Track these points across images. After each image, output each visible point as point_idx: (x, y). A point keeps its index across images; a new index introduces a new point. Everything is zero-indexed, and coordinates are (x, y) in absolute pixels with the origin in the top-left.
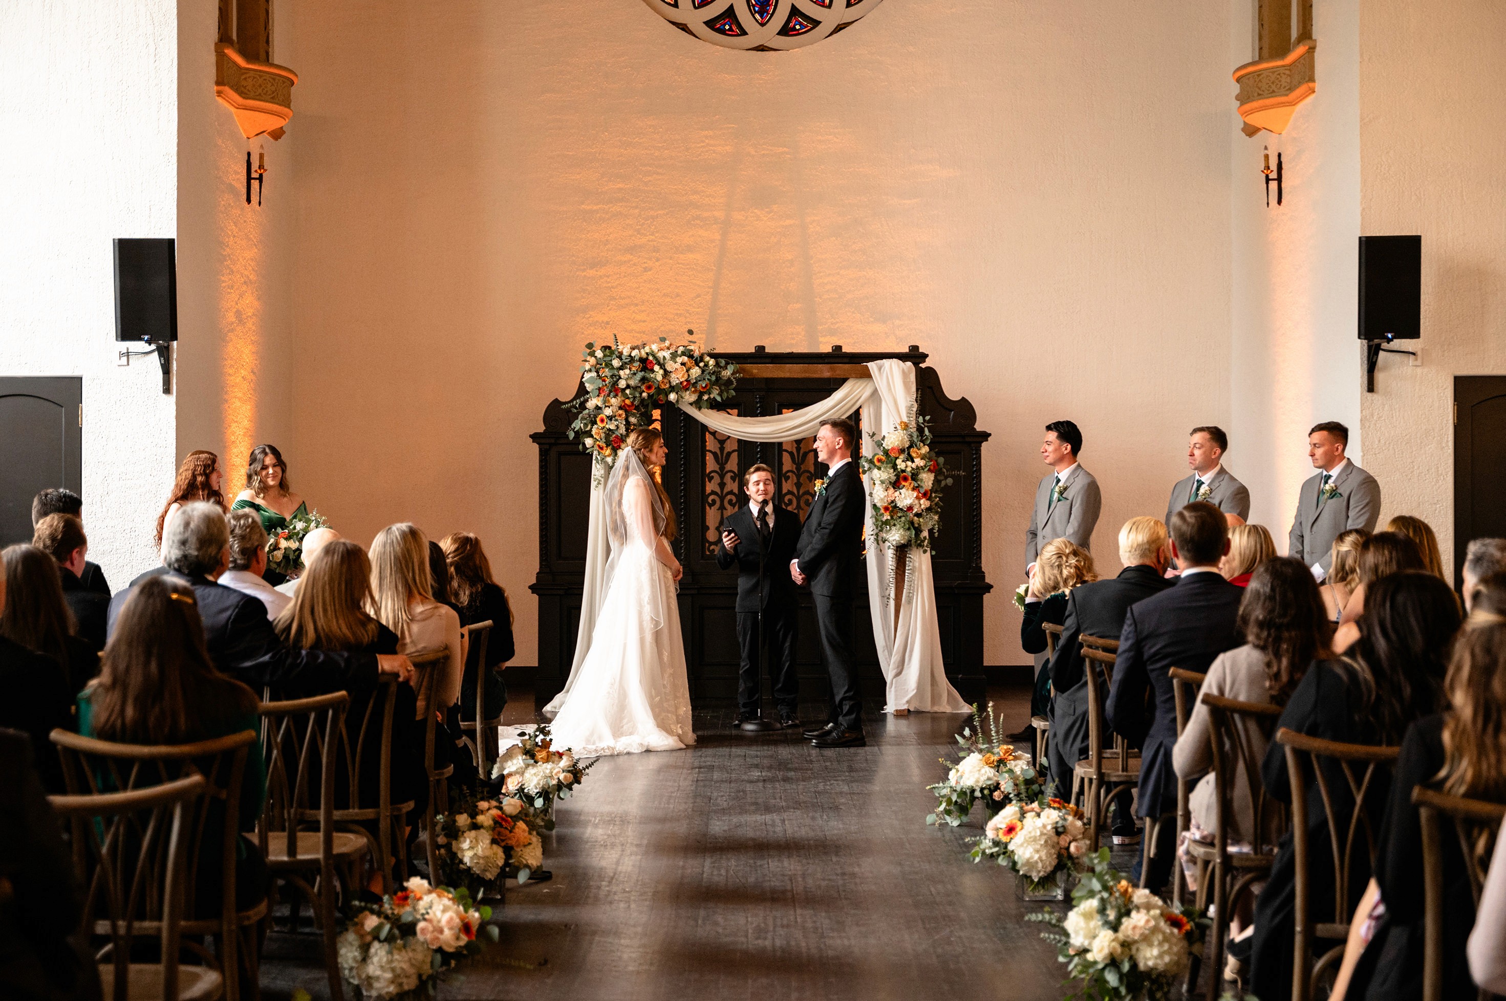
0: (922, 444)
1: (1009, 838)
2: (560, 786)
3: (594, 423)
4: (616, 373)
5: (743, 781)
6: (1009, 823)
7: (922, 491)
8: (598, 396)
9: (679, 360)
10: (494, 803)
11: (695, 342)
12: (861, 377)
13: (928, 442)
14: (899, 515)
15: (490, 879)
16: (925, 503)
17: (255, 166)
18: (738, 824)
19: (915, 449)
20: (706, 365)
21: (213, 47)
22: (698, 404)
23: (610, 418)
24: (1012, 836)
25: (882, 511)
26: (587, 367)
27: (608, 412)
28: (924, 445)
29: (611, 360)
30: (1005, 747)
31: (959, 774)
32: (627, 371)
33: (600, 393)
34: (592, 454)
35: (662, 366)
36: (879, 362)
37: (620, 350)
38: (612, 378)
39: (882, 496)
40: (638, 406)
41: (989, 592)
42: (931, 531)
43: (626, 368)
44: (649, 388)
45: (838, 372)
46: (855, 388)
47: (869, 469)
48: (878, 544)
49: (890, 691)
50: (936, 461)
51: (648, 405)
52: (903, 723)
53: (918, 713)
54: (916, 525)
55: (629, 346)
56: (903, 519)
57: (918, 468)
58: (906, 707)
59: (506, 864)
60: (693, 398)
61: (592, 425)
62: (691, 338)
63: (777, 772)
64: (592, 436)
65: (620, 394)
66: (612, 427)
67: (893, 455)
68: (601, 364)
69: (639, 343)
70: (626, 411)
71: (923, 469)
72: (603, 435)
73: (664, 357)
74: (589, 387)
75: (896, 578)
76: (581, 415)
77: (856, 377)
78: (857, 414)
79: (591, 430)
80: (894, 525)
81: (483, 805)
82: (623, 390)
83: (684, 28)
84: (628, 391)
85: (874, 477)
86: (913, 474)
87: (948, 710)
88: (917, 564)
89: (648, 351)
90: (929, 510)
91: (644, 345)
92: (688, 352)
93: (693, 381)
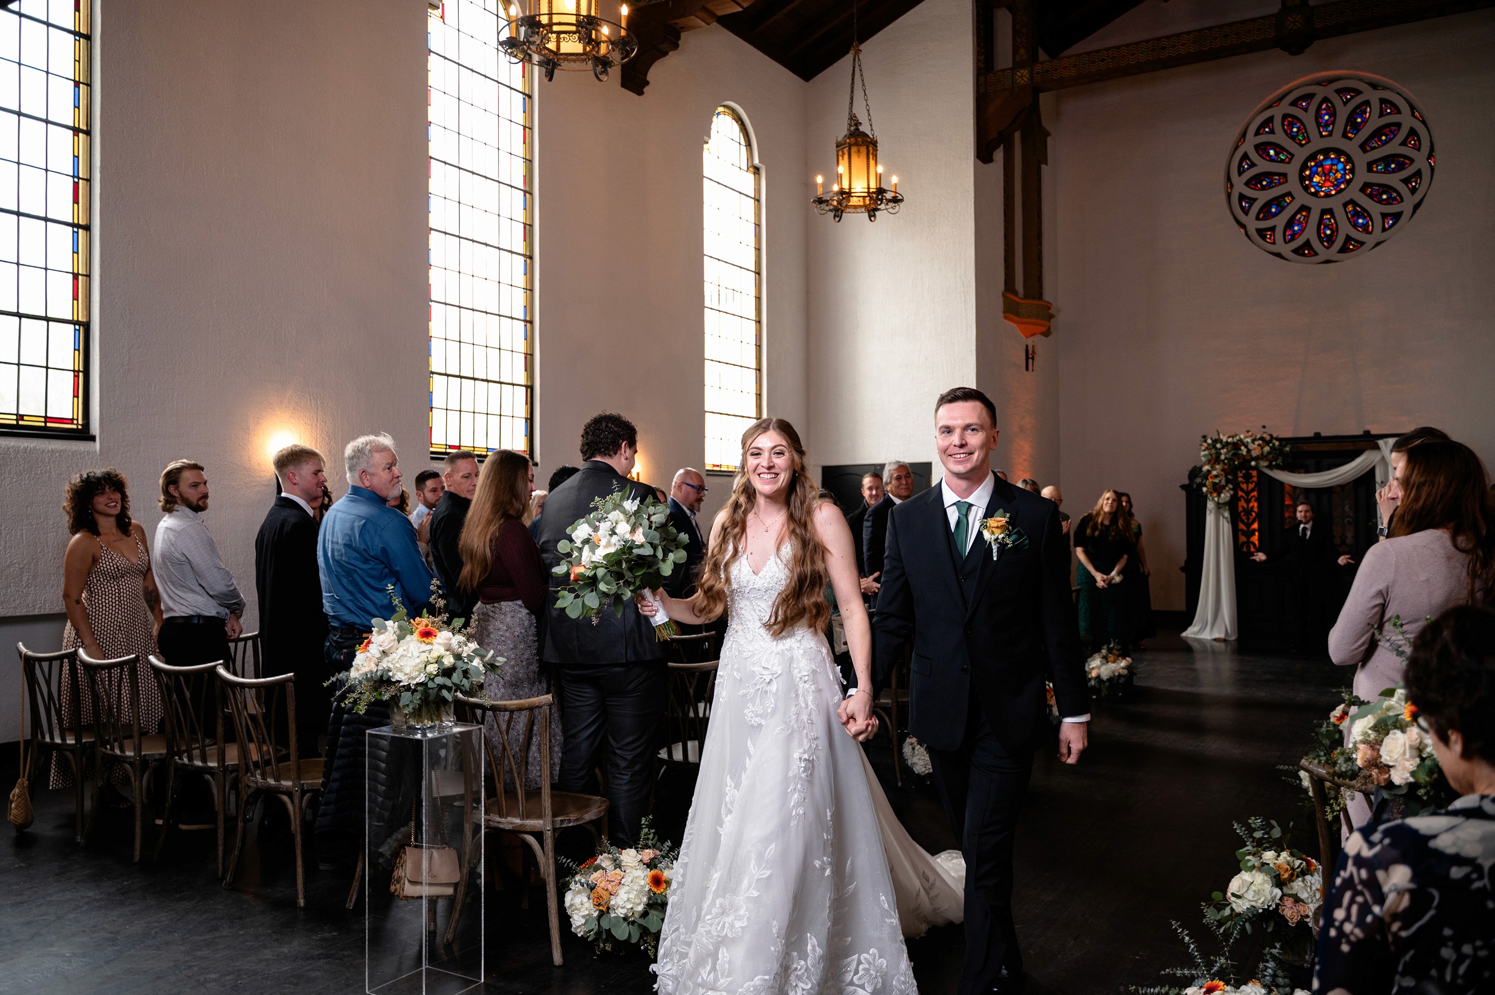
3: (1207, 479)
4: (1219, 451)
8: (1209, 464)
9: (1257, 443)
11: (1267, 432)
12: (1373, 449)
17: (1030, 352)
20: (1274, 445)
21: (1001, 294)
22: (1270, 467)
23: (1216, 476)
26: (1203, 448)
27: (1214, 473)
29: (1216, 445)
32: (1225, 450)
34: (1207, 496)
35: (1246, 447)
36: (1386, 440)
37: (1221, 439)
38: (1217, 454)
40: (1232, 469)
43: (1225, 448)
44: (1239, 459)
46: (1370, 455)
55: (1227, 436)
60: (1266, 464)
62: (1265, 430)
64: (1206, 486)
65: (1221, 463)
66: (1217, 481)
68: (1211, 447)
69: (1234, 434)
70: (1225, 472)
72: (1212, 485)
73: (1248, 441)
74: (1204, 459)
76: (1201, 474)
77: (1370, 449)
78: (1373, 469)
79: (1205, 483)
82: (1223, 461)
83: (1279, 255)
84: (1226, 461)
89: (1239, 438)
91: (1236, 436)
92: (1262, 439)
93: (1265, 454)
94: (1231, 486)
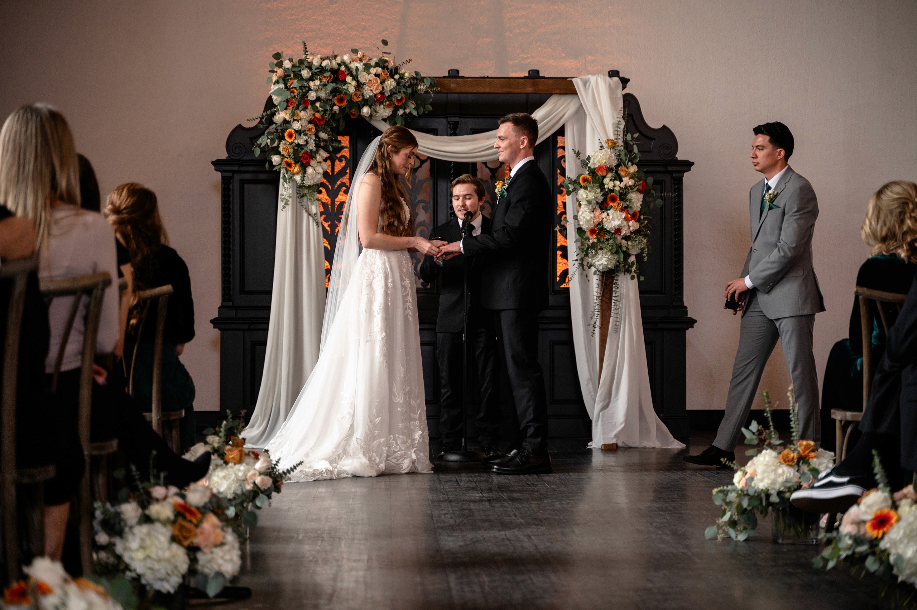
0: (630, 164)
1: (881, 532)
2: (256, 492)
3: (282, 138)
4: (306, 84)
5: (464, 501)
6: (879, 513)
7: (631, 212)
8: (286, 109)
9: (373, 71)
10: (173, 490)
11: (390, 53)
12: (566, 94)
13: (637, 160)
14: (607, 237)
15: (169, 593)
16: (634, 225)
18: (474, 540)
19: (623, 168)
20: (402, 78)
23: (299, 132)
24: (885, 529)
25: (588, 234)
26: (275, 78)
27: (297, 126)
28: (633, 164)
29: (300, 71)
30: (804, 443)
31: (748, 476)
32: (318, 82)
33: (288, 106)
34: (280, 172)
35: (355, 78)
36: (583, 77)
37: (309, 60)
38: (302, 90)
39: (588, 218)
40: (329, 120)
41: (693, 327)
42: (639, 257)
43: (317, 79)
44: (341, 100)
45: (541, 87)
46: (558, 105)
47: (575, 190)
48: (583, 269)
49: (596, 425)
50: (645, 181)
51: (339, 120)
52: (611, 459)
53: (628, 448)
54: (624, 249)
55: (319, 56)
56: (611, 241)
57: (626, 187)
58: (614, 441)
59: (192, 571)
60: (388, 112)
61: (280, 142)
62: (386, 49)
63: (501, 494)
64: (279, 153)
65: (309, 107)
66: (301, 142)
67: (600, 174)
68: (290, 76)
69: (330, 53)
70: (316, 125)
71: (632, 189)
72: (291, 151)
73: (357, 67)
74: (276, 99)
75: (601, 306)
76: (268, 130)
77: (561, 94)
78: (560, 132)
79: (278, 146)
80: (601, 249)
81: (158, 491)
82: (313, 103)
84: (318, 104)
85: (580, 197)
86: (621, 194)
87: (657, 444)
88: (624, 291)
89: (340, 62)
90: (637, 232)
91: (335, 57)
92: (382, 64)
93: (387, 94)
94: (325, 155)
